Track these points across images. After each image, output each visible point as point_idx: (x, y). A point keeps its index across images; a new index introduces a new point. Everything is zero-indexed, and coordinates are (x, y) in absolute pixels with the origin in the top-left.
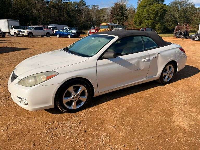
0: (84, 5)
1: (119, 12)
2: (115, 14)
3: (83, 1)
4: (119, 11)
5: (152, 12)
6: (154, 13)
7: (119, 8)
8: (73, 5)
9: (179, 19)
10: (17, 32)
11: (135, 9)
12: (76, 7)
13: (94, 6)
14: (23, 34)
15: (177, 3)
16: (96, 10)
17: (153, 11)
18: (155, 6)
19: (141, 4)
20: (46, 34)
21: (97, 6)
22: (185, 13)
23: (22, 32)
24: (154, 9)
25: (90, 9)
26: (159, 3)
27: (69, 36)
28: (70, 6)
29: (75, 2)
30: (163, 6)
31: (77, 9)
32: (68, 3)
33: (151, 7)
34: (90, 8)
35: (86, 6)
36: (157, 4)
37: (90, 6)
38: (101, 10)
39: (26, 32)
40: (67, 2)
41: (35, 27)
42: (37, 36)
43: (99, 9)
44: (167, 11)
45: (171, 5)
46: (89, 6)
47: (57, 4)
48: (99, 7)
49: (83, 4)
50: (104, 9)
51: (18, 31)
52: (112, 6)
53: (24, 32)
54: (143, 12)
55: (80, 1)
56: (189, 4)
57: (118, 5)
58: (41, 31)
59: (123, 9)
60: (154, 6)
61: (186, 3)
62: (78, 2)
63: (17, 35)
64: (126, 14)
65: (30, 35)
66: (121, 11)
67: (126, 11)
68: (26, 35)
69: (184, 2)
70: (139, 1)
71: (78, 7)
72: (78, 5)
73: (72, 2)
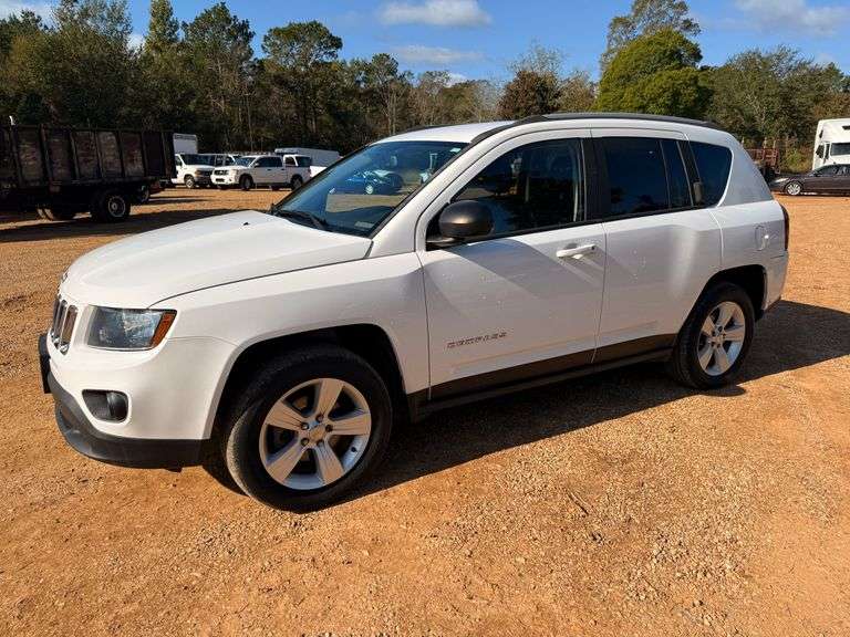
0: (392, 71)
1: (531, 102)
2: (518, 110)
3: (387, 56)
4: (534, 97)
6: (661, 100)
7: (533, 89)
8: (350, 71)
9: (762, 123)
10: (194, 175)
11: (592, 84)
12: (360, 78)
13: (431, 74)
14: (222, 180)
15: (753, 61)
16: (435, 91)
17: (660, 96)
18: (664, 78)
19: (613, 69)
20: (289, 181)
21: (441, 74)
22: (786, 98)
23: (217, 173)
24: (661, 87)
25: (415, 86)
26: (681, 66)
27: (370, 189)
29: (357, 63)
30: (696, 78)
31: (362, 86)
32: (333, 68)
33: (649, 81)
34: (415, 83)
35: (398, 75)
36: (673, 68)
37: (416, 75)
38: (454, 88)
39: (231, 175)
40: (329, 61)
41: (257, 157)
42: (264, 186)
43: (449, 85)
44: (711, 93)
46: (410, 74)
47: (294, 72)
48: (447, 78)
49: (388, 66)
51: (200, 172)
52: (506, 83)
53: (225, 173)
55: (375, 58)
56: (802, 65)
58: (276, 170)
59: (546, 90)
60: (660, 75)
61: (791, 59)
62: (370, 60)
63: (195, 183)
65: (245, 182)
66: (539, 99)
67: (556, 96)
68: (233, 181)
69: (779, 58)
70: (606, 55)
71: (366, 80)
72: (367, 72)
73: (344, 63)
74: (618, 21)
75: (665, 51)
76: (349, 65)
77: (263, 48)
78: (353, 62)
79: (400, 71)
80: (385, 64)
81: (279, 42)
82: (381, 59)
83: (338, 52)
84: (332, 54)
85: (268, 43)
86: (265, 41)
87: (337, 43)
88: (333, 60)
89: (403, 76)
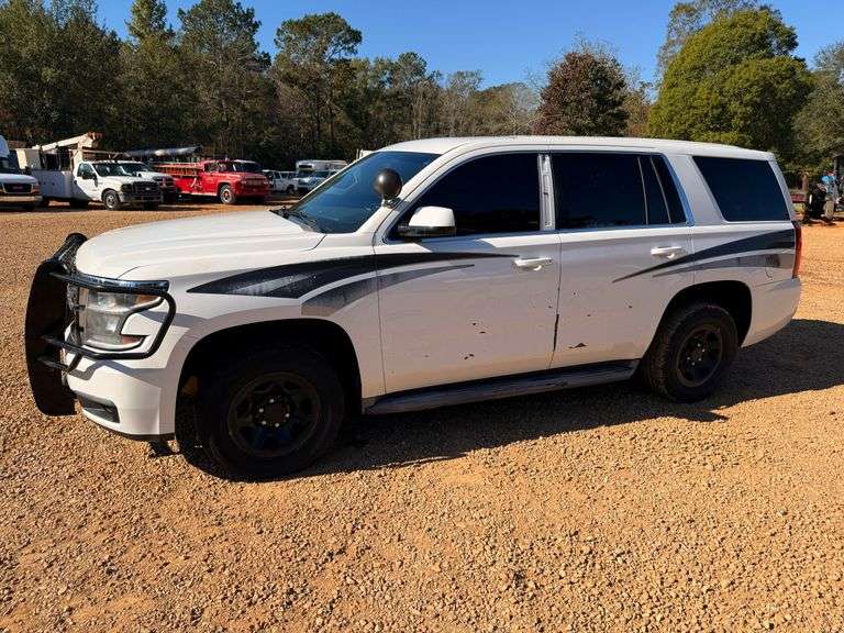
0: (419, 71)
3: (415, 55)
5: (738, 96)
6: (747, 97)
8: (374, 70)
12: (385, 78)
13: (462, 74)
16: (467, 93)
17: (746, 90)
18: (753, 68)
21: (472, 75)
24: (748, 80)
25: (445, 88)
28: (360, 75)
29: (381, 62)
31: (387, 87)
32: (353, 65)
33: (733, 72)
34: (444, 83)
35: (427, 75)
36: (764, 57)
37: (445, 76)
38: (487, 91)
40: (348, 58)
43: (483, 87)
44: (809, 88)
45: (822, 61)
46: (439, 75)
48: (480, 79)
49: (416, 66)
50: (500, 88)
52: (550, 69)
54: (694, 93)
55: (402, 56)
57: (581, 59)
60: (747, 66)
62: (395, 60)
64: (620, 103)
70: (665, 48)
71: (391, 81)
72: (392, 72)
73: (367, 61)
74: (680, 8)
75: (754, 35)
76: (373, 64)
77: (277, 43)
78: (376, 61)
79: (429, 71)
80: (412, 64)
81: (293, 37)
82: (408, 58)
83: (358, 47)
84: (351, 50)
85: (282, 37)
86: (278, 35)
87: (356, 37)
88: (352, 57)
89: (432, 76)
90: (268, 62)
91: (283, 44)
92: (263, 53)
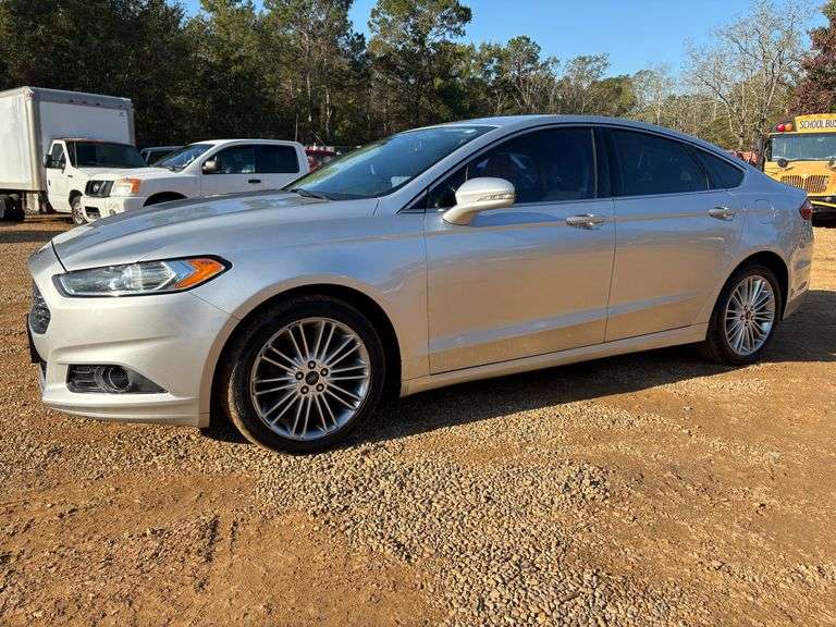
0: (533, 59)
3: (528, 40)
8: (479, 58)
12: (491, 67)
13: (584, 59)
21: (597, 59)
29: (489, 48)
31: (493, 77)
32: (458, 50)
34: (561, 71)
35: (540, 62)
37: (563, 63)
40: (453, 41)
43: (601, 79)
46: (556, 61)
48: (606, 65)
49: (528, 52)
55: (512, 42)
62: (504, 46)
71: (499, 70)
72: (500, 59)
73: (472, 48)
76: (478, 51)
77: (371, 26)
78: (483, 47)
79: (542, 58)
80: (525, 50)
81: (390, 18)
82: (517, 44)
83: (466, 27)
84: (458, 31)
85: (377, 19)
86: (373, 16)
87: (466, 15)
88: (458, 40)
89: (547, 63)
90: (362, 46)
91: (378, 28)
92: (357, 34)
